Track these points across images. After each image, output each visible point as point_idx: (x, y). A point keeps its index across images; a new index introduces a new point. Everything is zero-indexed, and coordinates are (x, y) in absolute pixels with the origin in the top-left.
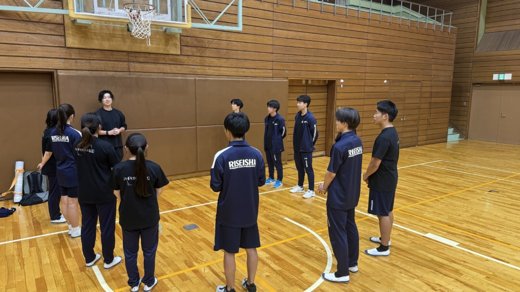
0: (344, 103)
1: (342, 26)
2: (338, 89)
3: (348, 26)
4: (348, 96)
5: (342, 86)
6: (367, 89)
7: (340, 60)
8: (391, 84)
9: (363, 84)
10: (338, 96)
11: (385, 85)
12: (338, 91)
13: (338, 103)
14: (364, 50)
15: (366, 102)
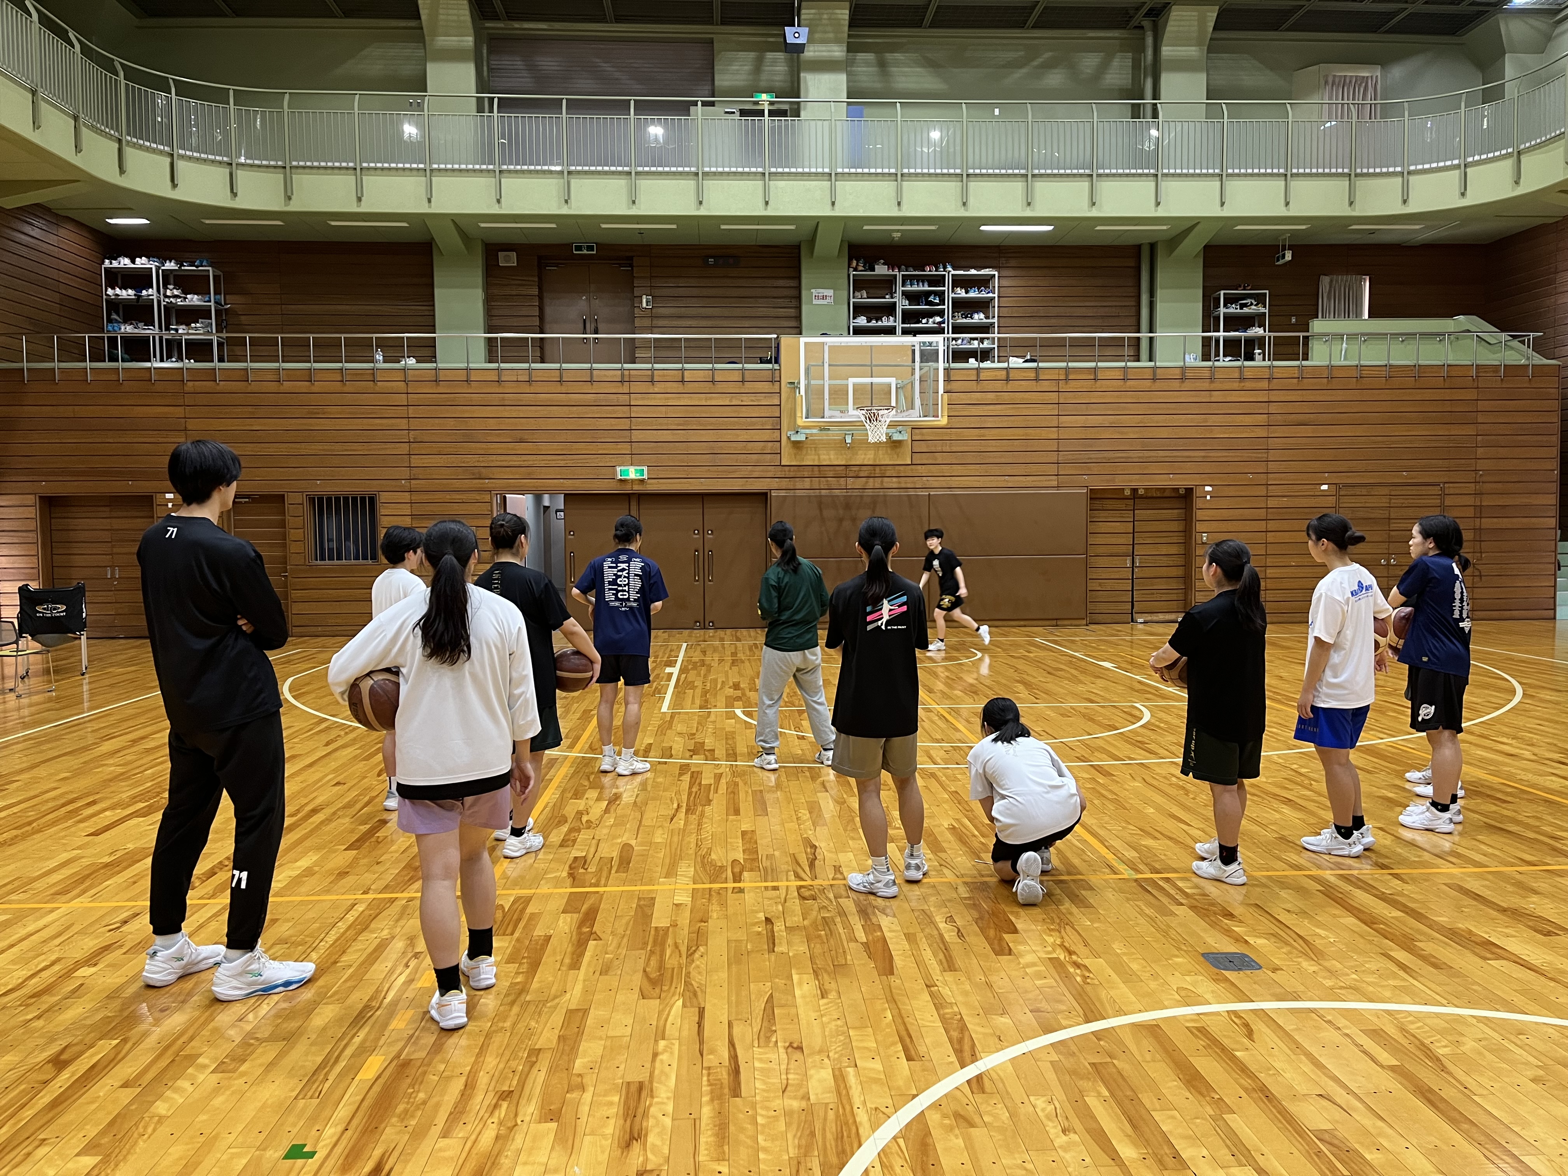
0: (1214, 526)
1: (1204, 397)
2: (1198, 503)
3: (1217, 396)
4: (1226, 514)
5: (1208, 497)
6: (1272, 503)
7: (1202, 454)
8: (1342, 493)
9: (1264, 493)
10: (1200, 514)
11: (1324, 494)
12: (1199, 505)
13: (1199, 527)
14: (1261, 432)
15: (1272, 525)
